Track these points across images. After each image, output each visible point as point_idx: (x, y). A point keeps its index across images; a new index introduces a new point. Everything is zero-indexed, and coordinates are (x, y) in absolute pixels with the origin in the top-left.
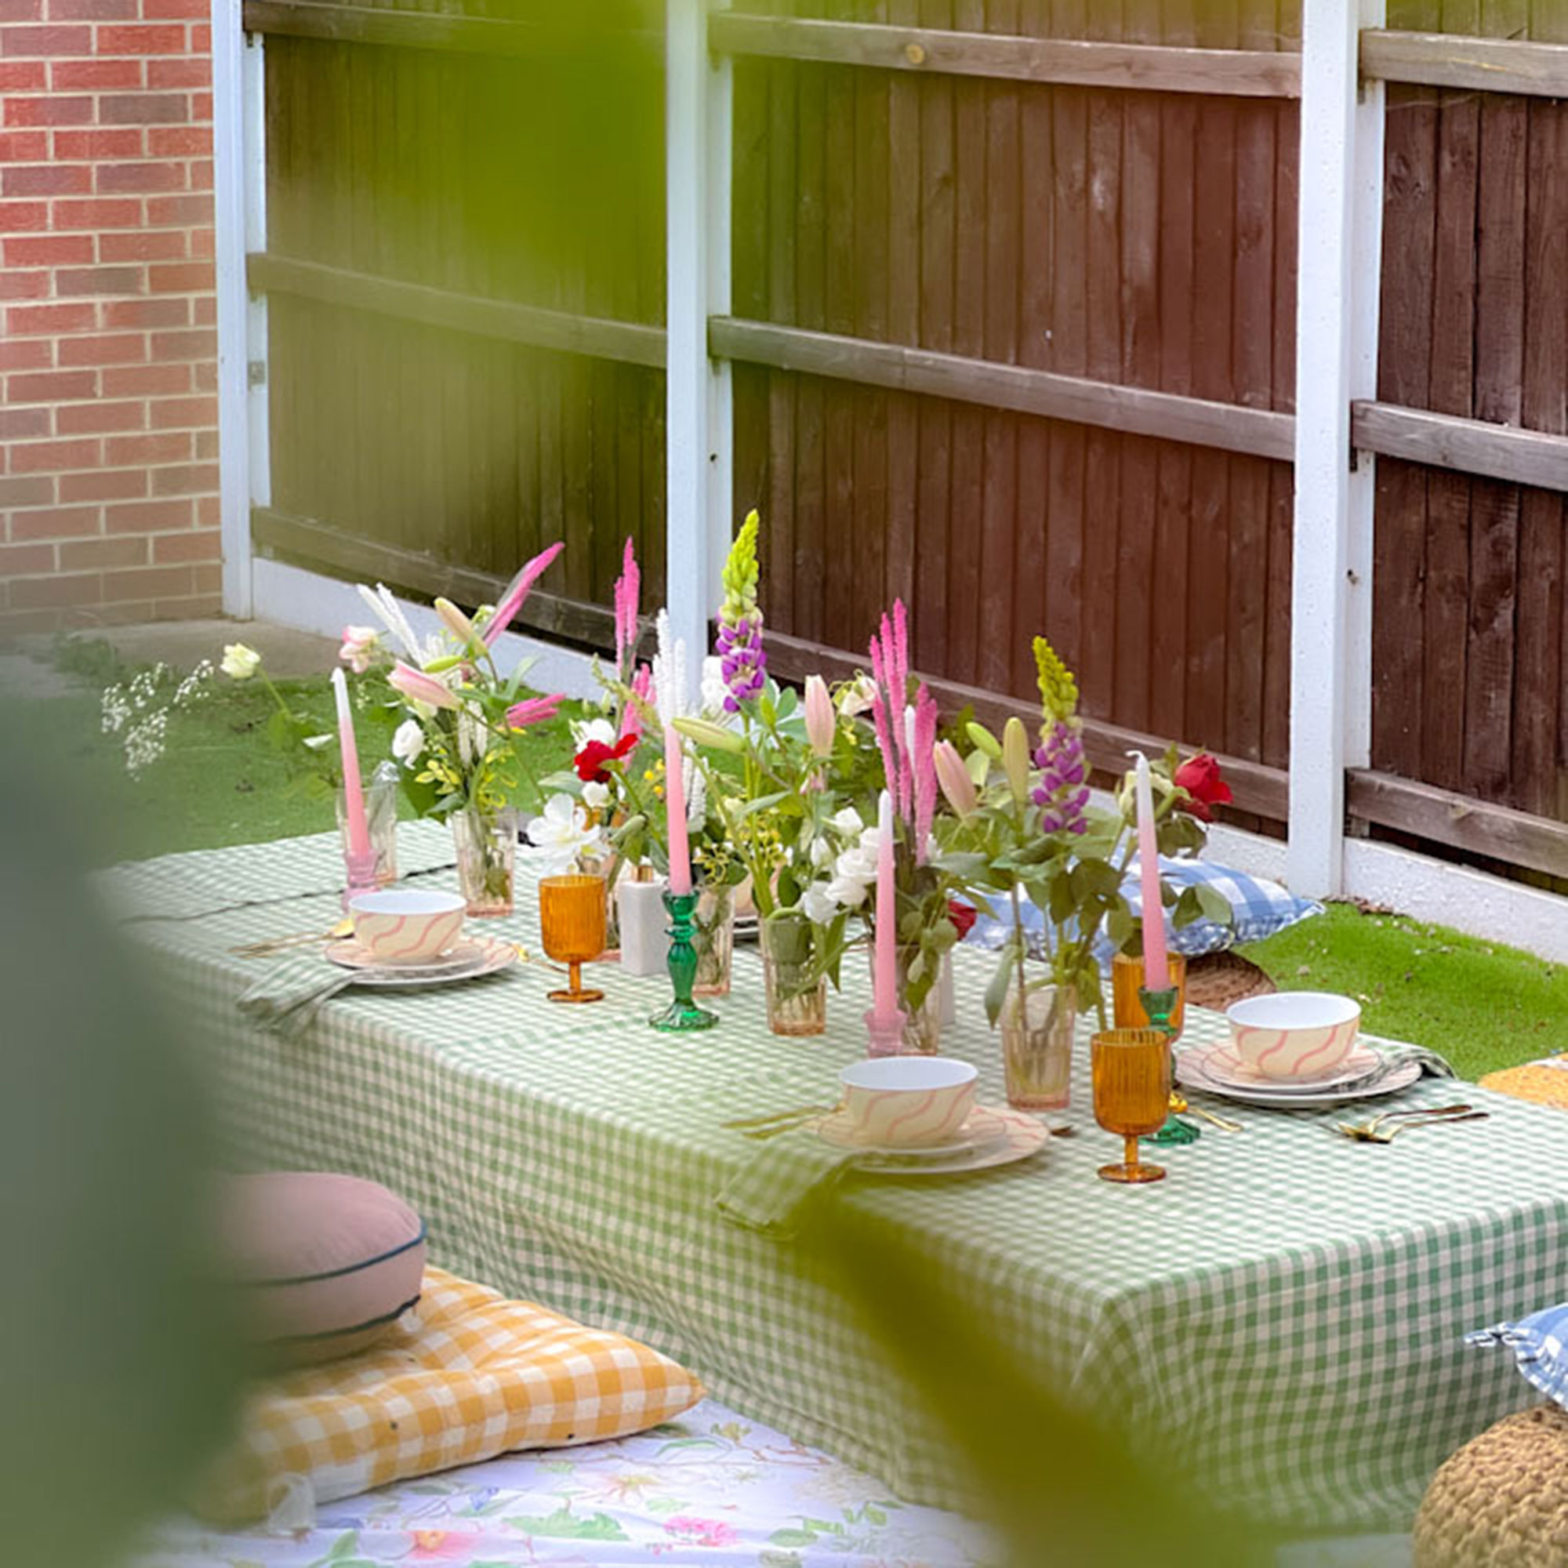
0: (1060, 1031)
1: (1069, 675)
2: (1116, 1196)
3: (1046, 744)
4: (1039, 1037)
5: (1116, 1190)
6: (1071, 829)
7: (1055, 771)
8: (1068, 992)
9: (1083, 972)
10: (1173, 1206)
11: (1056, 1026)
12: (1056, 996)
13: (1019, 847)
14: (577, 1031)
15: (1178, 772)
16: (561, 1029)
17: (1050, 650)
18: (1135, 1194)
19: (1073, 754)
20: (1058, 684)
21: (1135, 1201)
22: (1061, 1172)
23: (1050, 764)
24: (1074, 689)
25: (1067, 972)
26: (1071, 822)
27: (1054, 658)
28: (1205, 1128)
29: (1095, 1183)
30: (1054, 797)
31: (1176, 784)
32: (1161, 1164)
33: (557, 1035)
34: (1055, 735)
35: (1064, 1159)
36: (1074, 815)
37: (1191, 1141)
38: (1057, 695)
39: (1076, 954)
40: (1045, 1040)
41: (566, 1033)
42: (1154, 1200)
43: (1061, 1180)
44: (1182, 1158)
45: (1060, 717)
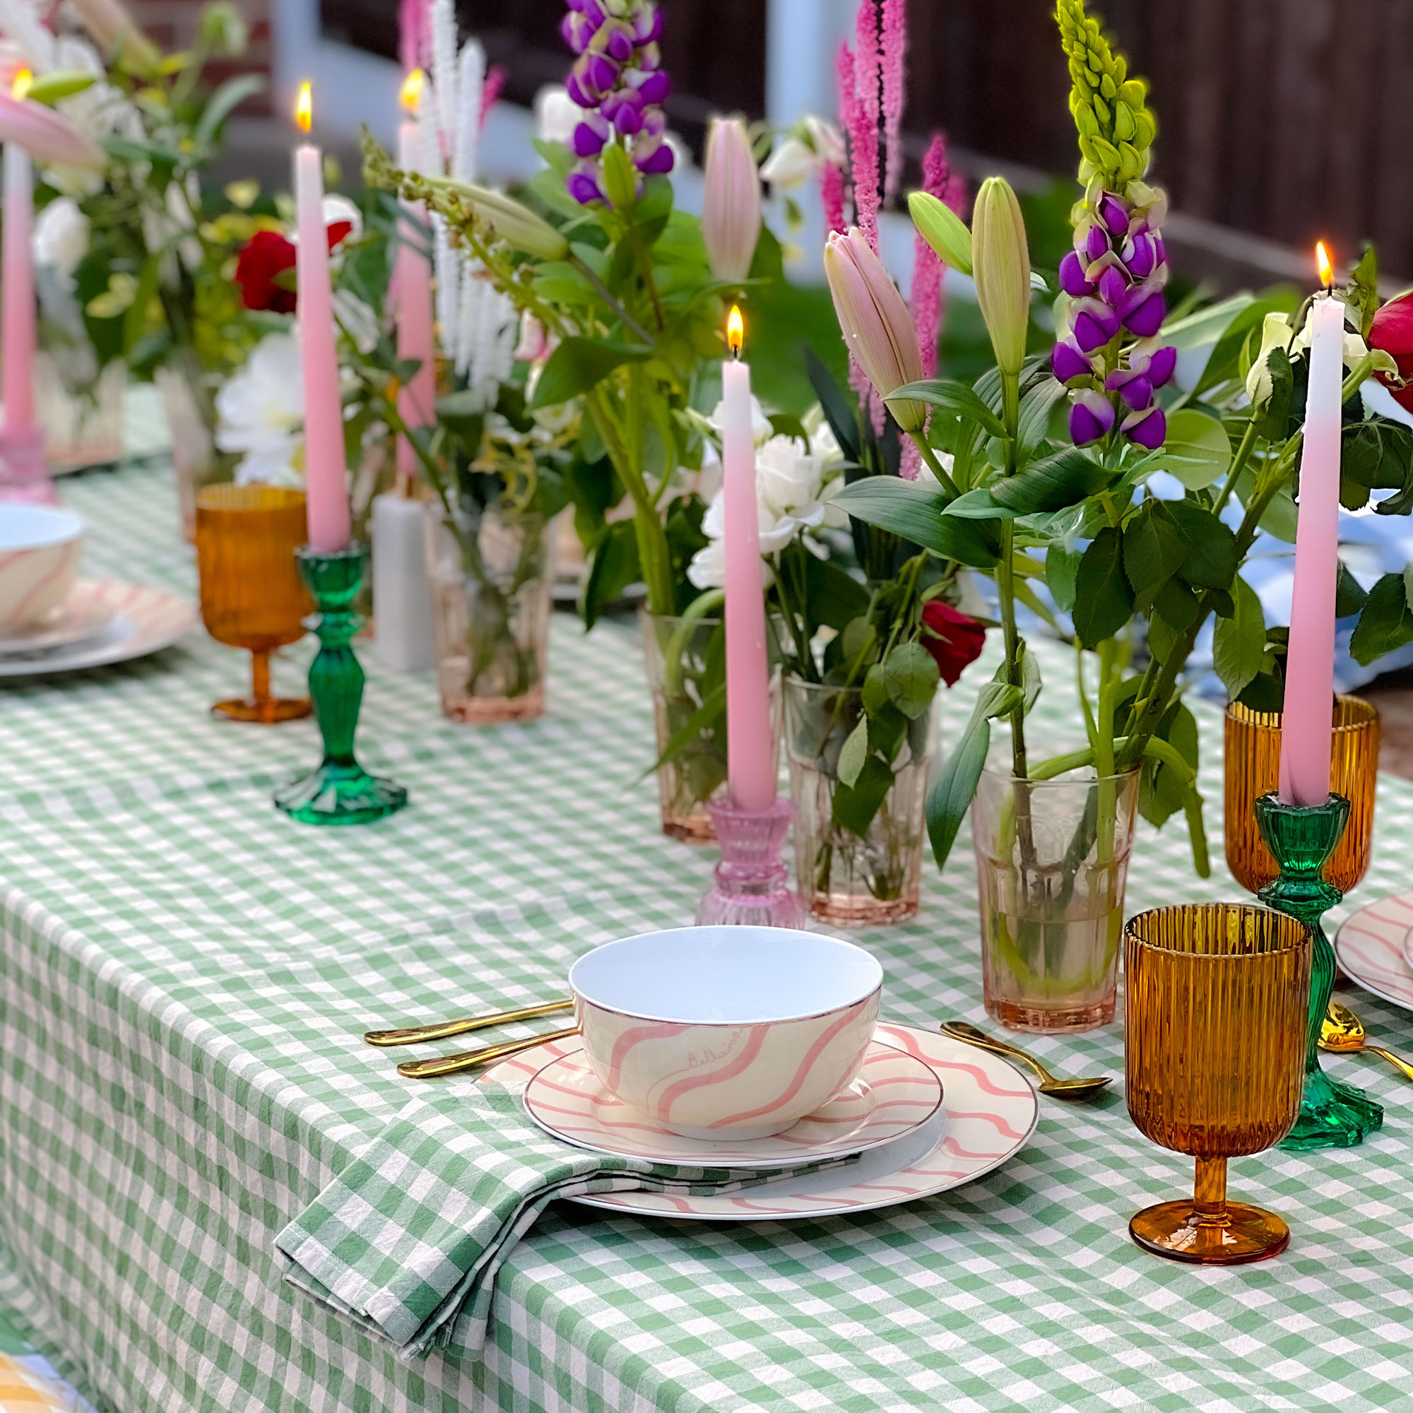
0: (1097, 868)
1: (1138, 86)
2: (1161, 1299)
3: (1080, 242)
4: (1057, 879)
5: (1161, 1279)
6: (1132, 435)
7: (1100, 308)
8: (1119, 787)
9: (1155, 743)
10: (1292, 1346)
11: (1092, 857)
12: (1093, 794)
13: (1011, 472)
14: (218, 786)
15: (1379, 316)
16: (187, 780)
17: (1092, 22)
18: (1205, 1298)
19: (1141, 265)
20: (1111, 106)
21: (1202, 1320)
22: (1051, 1215)
23: (1090, 290)
24: (1148, 118)
25: (1120, 741)
26: (1133, 419)
27: (1103, 44)
28: (1394, 1096)
29: (1120, 1257)
30: (1099, 364)
31: (1370, 346)
32: (1280, 1204)
33: (176, 794)
34: (1102, 223)
35: (1067, 1177)
36: (1139, 407)
37: (1359, 1140)
38: (1108, 129)
39: (1139, 704)
40: (1068, 885)
41: (196, 790)
42: (1248, 1322)
43: (1048, 1236)
44: (1333, 1189)
45: (1116, 183)
